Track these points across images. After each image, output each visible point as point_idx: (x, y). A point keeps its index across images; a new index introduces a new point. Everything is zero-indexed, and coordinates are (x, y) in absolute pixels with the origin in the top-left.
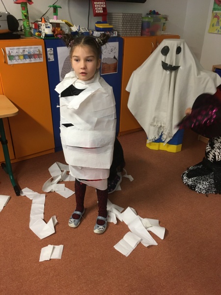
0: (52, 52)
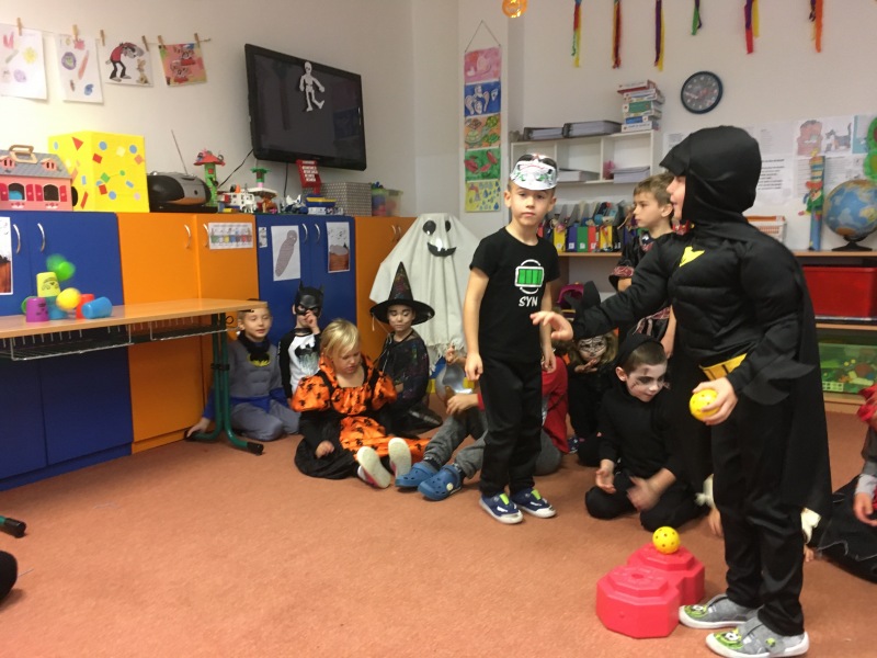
0: (265, 234)
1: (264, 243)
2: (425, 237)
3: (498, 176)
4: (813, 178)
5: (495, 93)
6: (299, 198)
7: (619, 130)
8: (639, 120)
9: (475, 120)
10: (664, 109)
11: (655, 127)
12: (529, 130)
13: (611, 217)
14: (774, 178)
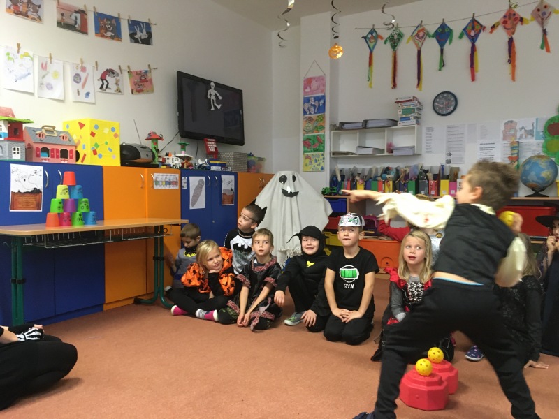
0: (186, 181)
1: (185, 186)
2: (280, 185)
3: (323, 150)
4: (512, 154)
5: (322, 102)
6: (206, 160)
7: (396, 125)
8: (408, 119)
9: (310, 118)
10: (422, 112)
11: (418, 123)
12: (342, 124)
13: (392, 175)
14: (489, 154)
